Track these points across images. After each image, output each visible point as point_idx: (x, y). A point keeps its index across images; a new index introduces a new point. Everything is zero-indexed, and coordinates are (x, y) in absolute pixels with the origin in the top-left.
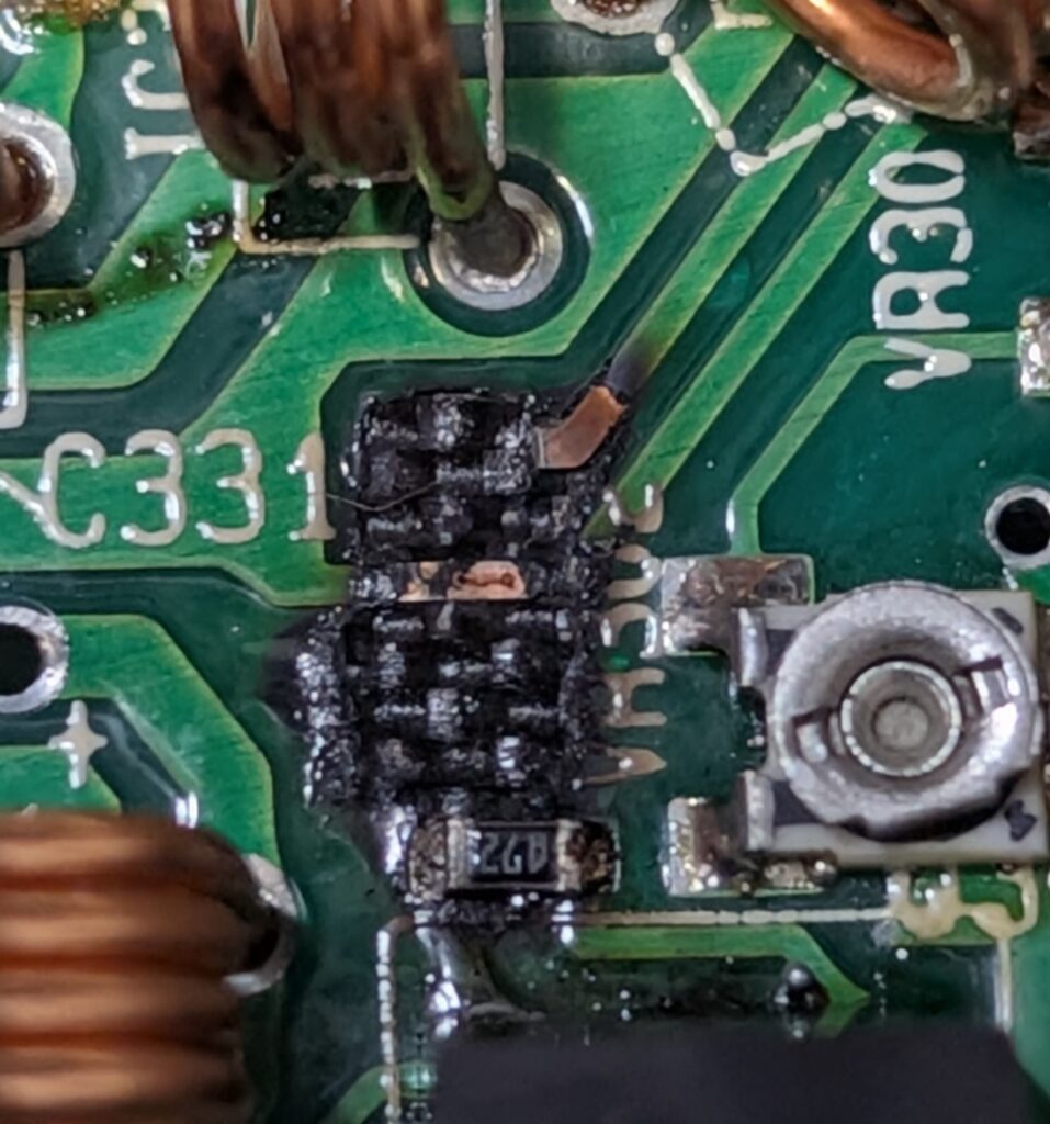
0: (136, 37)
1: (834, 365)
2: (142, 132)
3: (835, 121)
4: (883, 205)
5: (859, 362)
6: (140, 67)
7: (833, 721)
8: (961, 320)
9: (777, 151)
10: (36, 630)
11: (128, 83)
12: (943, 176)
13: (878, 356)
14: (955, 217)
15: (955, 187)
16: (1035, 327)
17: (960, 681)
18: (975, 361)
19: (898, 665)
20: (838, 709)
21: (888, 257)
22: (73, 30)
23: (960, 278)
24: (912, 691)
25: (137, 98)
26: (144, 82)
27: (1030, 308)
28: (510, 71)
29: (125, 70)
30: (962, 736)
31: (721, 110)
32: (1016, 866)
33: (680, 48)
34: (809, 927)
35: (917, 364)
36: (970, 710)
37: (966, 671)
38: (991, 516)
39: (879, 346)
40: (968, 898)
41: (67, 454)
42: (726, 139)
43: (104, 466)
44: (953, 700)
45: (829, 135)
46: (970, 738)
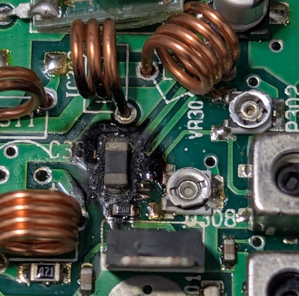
0: (69, 78)
1: (180, 135)
2: (69, 93)
3: (182, 96)
4: (190, 109)
5: (184, 134)
6: (69, 82)
7: (177, 190)
8: (201, 128)
9: (172, 100)
10: (47, 171)
11: (67, 85)
12: (199, 105)
13: (188, 133)
14: (201, 112)
15: (201, 107)
16: (213, 130)
17: (198, 184)
18: (203, 135)
19: (188, 181)
20: (178, 188)
21: (190, 118)
22: (58, 76)
23: (202, 122)
24: (190, 186)
25: (69, 88)
26: (69, 85)
27: (213, 127)
28: (129, 86)
29: (66, 83)
30: (198, 193)
31: (164, 93)
32: (206, 215)
33: (158, 83)
34: (172, 224)
35: (194, 135)
36: (200, 189)
37: (199, 182)
38: (205, 160)
39: (188, 132)
40: (198, 220)
41: (54, 143)
42: (164, 98)
43: (60, 146)
44: (197, 187)
45: (181, 98)
46: (199, 193)
